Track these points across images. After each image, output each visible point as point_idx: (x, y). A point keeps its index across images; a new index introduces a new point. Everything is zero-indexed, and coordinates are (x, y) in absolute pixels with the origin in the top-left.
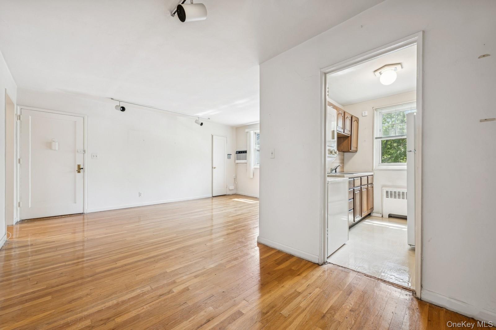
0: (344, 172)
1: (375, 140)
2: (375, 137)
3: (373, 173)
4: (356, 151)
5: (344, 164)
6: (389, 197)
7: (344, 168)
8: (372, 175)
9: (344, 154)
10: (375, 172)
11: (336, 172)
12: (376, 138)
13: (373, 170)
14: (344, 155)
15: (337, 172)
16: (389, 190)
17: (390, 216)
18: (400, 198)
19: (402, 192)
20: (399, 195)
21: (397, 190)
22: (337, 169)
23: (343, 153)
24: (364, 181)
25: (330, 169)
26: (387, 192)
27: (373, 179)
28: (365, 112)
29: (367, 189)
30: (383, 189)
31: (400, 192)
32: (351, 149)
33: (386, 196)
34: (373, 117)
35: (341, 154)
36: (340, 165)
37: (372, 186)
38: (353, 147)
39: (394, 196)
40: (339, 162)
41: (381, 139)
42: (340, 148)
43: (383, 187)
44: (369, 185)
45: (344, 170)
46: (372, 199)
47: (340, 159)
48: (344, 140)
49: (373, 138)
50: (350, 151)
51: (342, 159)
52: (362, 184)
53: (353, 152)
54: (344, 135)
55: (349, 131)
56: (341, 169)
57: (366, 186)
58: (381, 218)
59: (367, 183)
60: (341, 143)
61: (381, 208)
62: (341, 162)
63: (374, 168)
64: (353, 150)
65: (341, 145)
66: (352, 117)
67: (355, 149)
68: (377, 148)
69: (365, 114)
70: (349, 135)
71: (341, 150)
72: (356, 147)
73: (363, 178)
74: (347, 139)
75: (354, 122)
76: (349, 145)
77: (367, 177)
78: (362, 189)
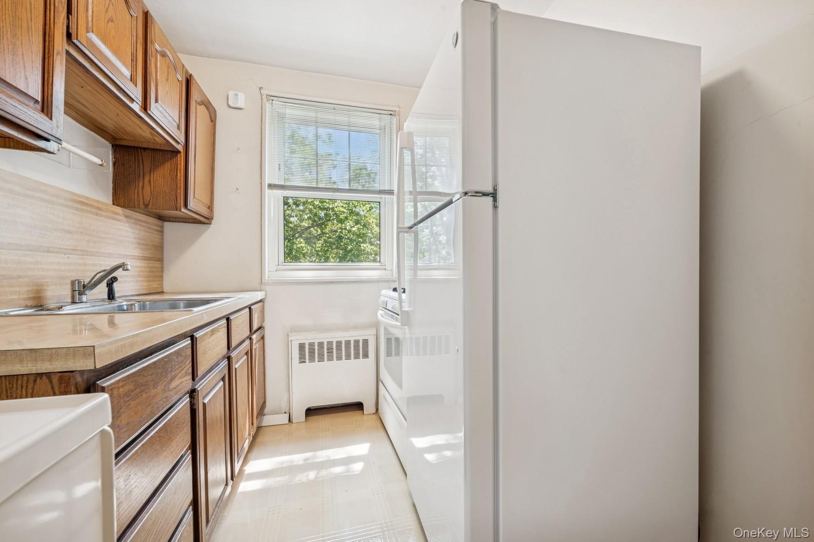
0: (162, 293)
1: (267, 191)
2: (267, 181)
3: (263, 293)
4: (205, 220)
5: (163, 264)
6: (307, 360)
7: (165, 276)
8: (260, 301)
9: (162, 227)
10: (268, 288)
11: (111, 296)
12: (271, 186)
13: (261, 285)
14: (162, 232)
15: (117, 295)
16: (307, 338)
17: (311, 412)
18: (332, 360)
19: (336, 342)
20: (330, 350)
21: (325, 338)
22: (115, 285)
23: (158, 222)
24: (240, 330)
25: (69, 287)
26: (302, 347)
27: (262, 312)
28: (236, 95)
29: (249, 353)
30: (290, 339)
32: (186, 205)
33: (300, 359)
34: (262, 118)
35: (144, 224)
36: (143, 265)
37: (263, 338)
38: (194, 197)
39: (319, 355)
40: (134, 256)
41: (283, 191)
42: (138, 193)
43: (292, 333)
44: (254, 337)
45: (162, 284)
46: (262, 379)
47: (143, 244)
48: (155, 165)
49: (261, 183)
50: (183, 210)
51: (153, 246)
52: (234, 344)
53: (196, 219)
54: (154, 133)
55: (179, 128)
56: (149, 281)
57: (247, 342)
58: (286, 426)
59: (248, 333)
60: (142, 174)
61: (285, 397)
62: (150, 256)
63: (266, 278)
64: (197, 212)
65: (143, 181)
66: (188, 82)
67: (204, 211)
68: (272, 216)
69: (238, 100)
70: (178, 143)
71: (144, 202)
72: (209, 204)
73: (236, 317)
74: (168, 160)
75: (198, 106)
76: (181, 186)
77: (247, 310)
78: (234, 362)
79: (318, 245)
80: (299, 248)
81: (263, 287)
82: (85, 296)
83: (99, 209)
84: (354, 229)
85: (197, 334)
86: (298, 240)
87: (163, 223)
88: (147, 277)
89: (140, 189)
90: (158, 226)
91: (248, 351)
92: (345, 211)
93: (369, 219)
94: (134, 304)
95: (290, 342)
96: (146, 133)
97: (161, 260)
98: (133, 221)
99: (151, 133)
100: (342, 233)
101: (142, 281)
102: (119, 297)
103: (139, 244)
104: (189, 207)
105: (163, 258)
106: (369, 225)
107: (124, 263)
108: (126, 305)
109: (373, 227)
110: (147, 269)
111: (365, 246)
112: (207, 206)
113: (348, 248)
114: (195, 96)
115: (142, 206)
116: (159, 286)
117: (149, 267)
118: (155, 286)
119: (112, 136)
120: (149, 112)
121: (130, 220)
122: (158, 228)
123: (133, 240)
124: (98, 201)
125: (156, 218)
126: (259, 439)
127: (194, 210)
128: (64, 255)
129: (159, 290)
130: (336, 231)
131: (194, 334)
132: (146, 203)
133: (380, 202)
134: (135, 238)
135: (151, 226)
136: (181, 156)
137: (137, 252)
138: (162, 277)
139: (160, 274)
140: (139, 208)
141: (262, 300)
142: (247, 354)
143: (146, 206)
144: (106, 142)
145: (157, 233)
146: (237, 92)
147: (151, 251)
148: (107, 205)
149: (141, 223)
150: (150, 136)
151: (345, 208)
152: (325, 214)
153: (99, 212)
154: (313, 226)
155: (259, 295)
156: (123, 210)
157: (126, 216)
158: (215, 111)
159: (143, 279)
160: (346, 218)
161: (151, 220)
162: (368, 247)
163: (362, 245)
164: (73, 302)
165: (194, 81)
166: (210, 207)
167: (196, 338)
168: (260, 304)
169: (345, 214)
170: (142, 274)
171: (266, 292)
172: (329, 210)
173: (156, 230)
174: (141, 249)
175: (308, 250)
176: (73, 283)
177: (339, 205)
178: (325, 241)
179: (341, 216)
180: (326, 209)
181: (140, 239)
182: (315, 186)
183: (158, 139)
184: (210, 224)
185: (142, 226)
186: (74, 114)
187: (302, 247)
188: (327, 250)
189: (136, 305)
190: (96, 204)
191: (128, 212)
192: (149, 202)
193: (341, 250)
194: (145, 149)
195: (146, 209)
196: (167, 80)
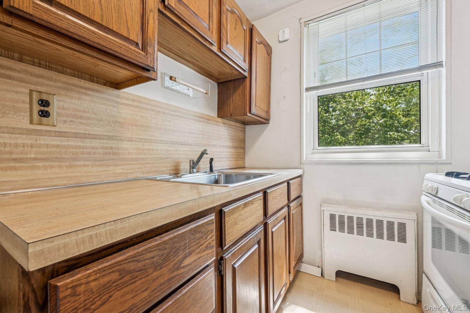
0: (244, 168)
1: (305, 94)
2: (305, 86)
3: (301, 171)
4: (265, 121)
5: (245, 151)
6: (337, 229)
8: (300, 176)
9: (245, 128)
10: (306, 167)
11: (211, 169)
12: (308, 89)
13: (300, 164)
14: (245, 131)
15: (214, 169)
16: (338, 211)
17: (340, 274)
18: (362, 235)
19: (367, 219)
20: (360, 226)
21: (356, 213)
23: (242, 126)
24: (277, 200)
25: (189, 164)
26: (332, 217)
27: (301, 185)
28: (284, 32)
29: (288, 218)
30: (323, 209)
31: (362, 219)
32: (250, 112)
33: (331, 227)
34: (301, 41)
35: (234, 127)
36: (233, 151)
37: (301, 205)
38: (256, 106)
39: (348, 228)
40: (228, 146)
41: (317, 91)
42: (228, 108)
43: (324, 203)
44: (292, 205)
45: (245, 162)
46: (300, 236)
47: (233, 139)
48: (235, 89)
49: (301, 89)
50: (248, 114)
51: (240, 140)
52: (270, 213)
53: (260, 121)
54: (231, 67)
55: (245, 61)
56: (237, 161)
57: (286, 209)
58: (319, 278)
59: (286, 202)
60: (229, 97)
61: (319, 253)
62: (238, 146)
63: (304, 159)
64: (257, 115)
65: (230, 101)
66: (251, 30)
67: (263, 114)
68: (308, 111)
69: (284, 35)
70: (245, 71)
71: (230, 113)
72: (266, 110)
73: (273, 191)
74: (241, 85)
75: (258, 45)
76: (247, 99)
77: (286, 184)
78: (270, 227)
79: (350, 136)
80: (336, 139)
81: (302, 166)
82: (195, 169)
83: (208, 120)
84: (381, 122)
85: (225, 209)
86: (336, 134)
87: (245, 127)
88: (235, 158)
89: (229, 105)
90: (242, 128)
91: (286, 216)
92: (372, 109)
93: (396, 112)
94: (221, 175)
95: (322, 211)
96: (228, 70)
97: (244, 148)
98: (228, 126)
99: (230, 68)
100: (370, 126)
101: (233, 160)
102: (216, 170)
103: (231, 139)
104: (252, 112)
105: (245, 147)
106: (395, 117)
107: (205, 149)
108: (217, 175)
109: (400, 118)
110: (236, 154)
111: (391, 134)
112: (266, 111)
113: (375, 136)
114: (256, 39)
115: (229, 116)
116: (243, 164)
117: (237, 152)
118: (240, 163)
119: (216, 78)
120: (222, 50)
121: (226, 126)
122: (242, 129)
123: (228, 137)
124: (208, 116)
125: (242, 124)
126: (297, 283)
127: (256, 114)
128: (189, 146)
129: (243, 166)
130: (365, 125)
131: (223, 209)
132: (231, 114)
133: (420, 81)
134: (228, 136)
135: (238, 128)
136: (247, 80)
137: (230, 144)
138: (244, 158)
139: (243, 156)
140: (228, 117)
141: (301, 175)
142: (285, 218)
143: (231, 115)
144: (214, 83)
145: (241, 132)
146: (284, 30)
147: (238, 143)
148: (213, 117)
149: (232, 127)
150: (230, 71)
151: (373, 107)
152: (355, 114)
153: (209, 121)
154: (346, 124)
155: (298, 172)
156: (222, 120)
157: (224, 123)
158: (271, 48)
159: (233, 159)
160: (374, 114)
161: (238, 125)
162: (394, 134)
163: (389, 133)
164: (190, 173)
165: (255, 29)
166: (268, 112)
167: (225, 212)
168: (299, 179)
169: (373, 112)
170: (233, 156)
171: (304, 169)
172: (359, 111)
173: (241, 131)
174: (232, 141)
175: (342, 140)
176: (190, 161)
177: (368, 106)
178: (356, 133)
179: (369, 113)
180: (356, 110)
181: (231, 136)
182: (345, 80)
183: (235, 72)
184: (268, 123)
185: (233, 128)
186: (196, 68)
187: (338, 138)
188: (358, 139)
189: (222, 175)
190: (207, 117)
191: (225, 121)
192: (232, 113)
193: (370, 138)
194: (230, 81)
195: (231, 117)
196: (235, 29)
